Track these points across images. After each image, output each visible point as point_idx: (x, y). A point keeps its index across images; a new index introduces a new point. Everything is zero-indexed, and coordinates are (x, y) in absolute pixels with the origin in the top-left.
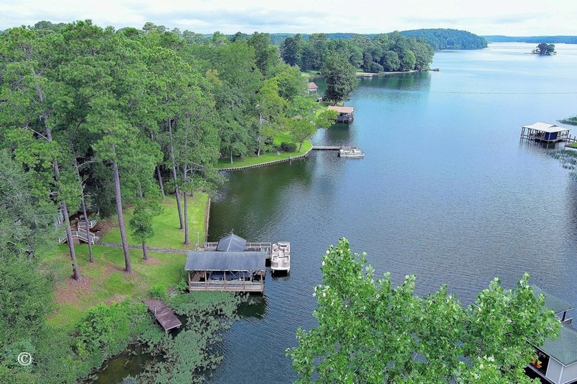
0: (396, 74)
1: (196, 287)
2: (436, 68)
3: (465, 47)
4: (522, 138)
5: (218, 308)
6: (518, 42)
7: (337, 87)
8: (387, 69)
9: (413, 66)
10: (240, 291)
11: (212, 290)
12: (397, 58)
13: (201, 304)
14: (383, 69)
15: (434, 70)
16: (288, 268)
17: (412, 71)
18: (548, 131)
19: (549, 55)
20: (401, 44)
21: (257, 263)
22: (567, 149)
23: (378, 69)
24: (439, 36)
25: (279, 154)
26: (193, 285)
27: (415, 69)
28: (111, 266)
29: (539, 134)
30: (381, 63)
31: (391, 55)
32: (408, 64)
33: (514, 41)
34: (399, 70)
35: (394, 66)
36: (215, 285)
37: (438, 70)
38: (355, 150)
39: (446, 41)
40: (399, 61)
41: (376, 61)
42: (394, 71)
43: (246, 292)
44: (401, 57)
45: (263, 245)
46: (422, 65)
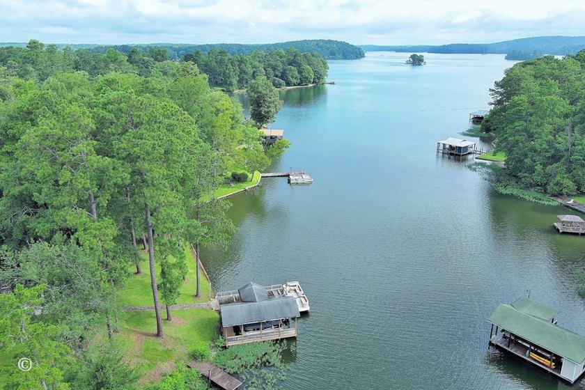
0: (297, 88)
1: (233, 342)
2: (332, 81)
3: (345, 57)
4: (438, 152)
5: (264, 359)
6: (388, 50)
7: (263, 110)
8: (288, 84)
9: (312, 81)
10: (275, 338)
11: (249, 342)
12: (296, 73)
13: (246, 359)
14: (285, 84)
15: (330, 84)
16: (307, 308)
17: (311, 85)
18: (460, 146)
19: (420, 65)
20: (300, 59)
21: (291, 309)
22: (478, 161)
23: (280, 84)
24: (321, 47)
25: (233, 185)
26: (230, 340)
27: (313, 83)
28: (138, 333)
29: (451, 148)
30: (282, 78)
31: (291, 70)
32: (307, 78)
33: (384, 50)
34: (299, 85)
35: (294, 81)
36: (250, 336)
37: (333, 83)
38: (303, 176)
39: (328, 52)
40: (299, 76)
41: (277, 76)
42: (295, 85)
43: (282, 339)
44: (300, 72)
45: (274, 288)
46: (319, 78)
